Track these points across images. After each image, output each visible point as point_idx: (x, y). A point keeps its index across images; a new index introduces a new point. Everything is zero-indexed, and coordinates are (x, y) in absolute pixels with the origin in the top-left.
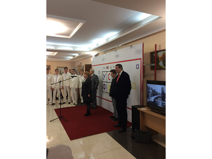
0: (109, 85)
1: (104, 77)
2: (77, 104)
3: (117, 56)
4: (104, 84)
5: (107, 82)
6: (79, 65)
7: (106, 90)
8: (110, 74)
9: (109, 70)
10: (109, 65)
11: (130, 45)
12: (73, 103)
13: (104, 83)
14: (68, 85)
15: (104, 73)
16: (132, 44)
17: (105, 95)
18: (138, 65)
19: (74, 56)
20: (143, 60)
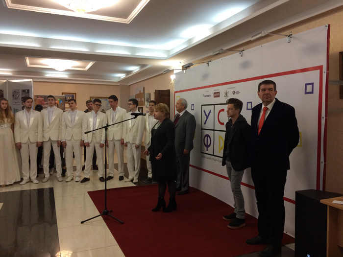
0: (220, 137)
1: (207, 117)
2: (137, 181)
3: (245, 65)
4: (208, 136)
5: (214, 130)
6: (139, 93)
7: (211, 148)
8: (223, 110)
9: (223, 99)
10: (222, 89)
11: (287, 33)
12: (130, 177)
13: (206, 132)
14: (118, 137)
15: (207, 109)
16: (293, 30)
17: (209, 160)
18: (312, 84)
19: (128, 72)
20: (328, 70)
